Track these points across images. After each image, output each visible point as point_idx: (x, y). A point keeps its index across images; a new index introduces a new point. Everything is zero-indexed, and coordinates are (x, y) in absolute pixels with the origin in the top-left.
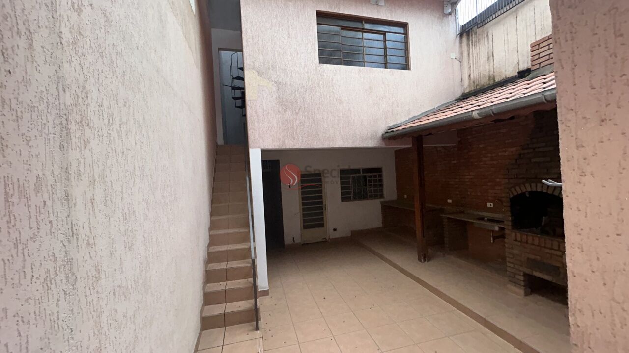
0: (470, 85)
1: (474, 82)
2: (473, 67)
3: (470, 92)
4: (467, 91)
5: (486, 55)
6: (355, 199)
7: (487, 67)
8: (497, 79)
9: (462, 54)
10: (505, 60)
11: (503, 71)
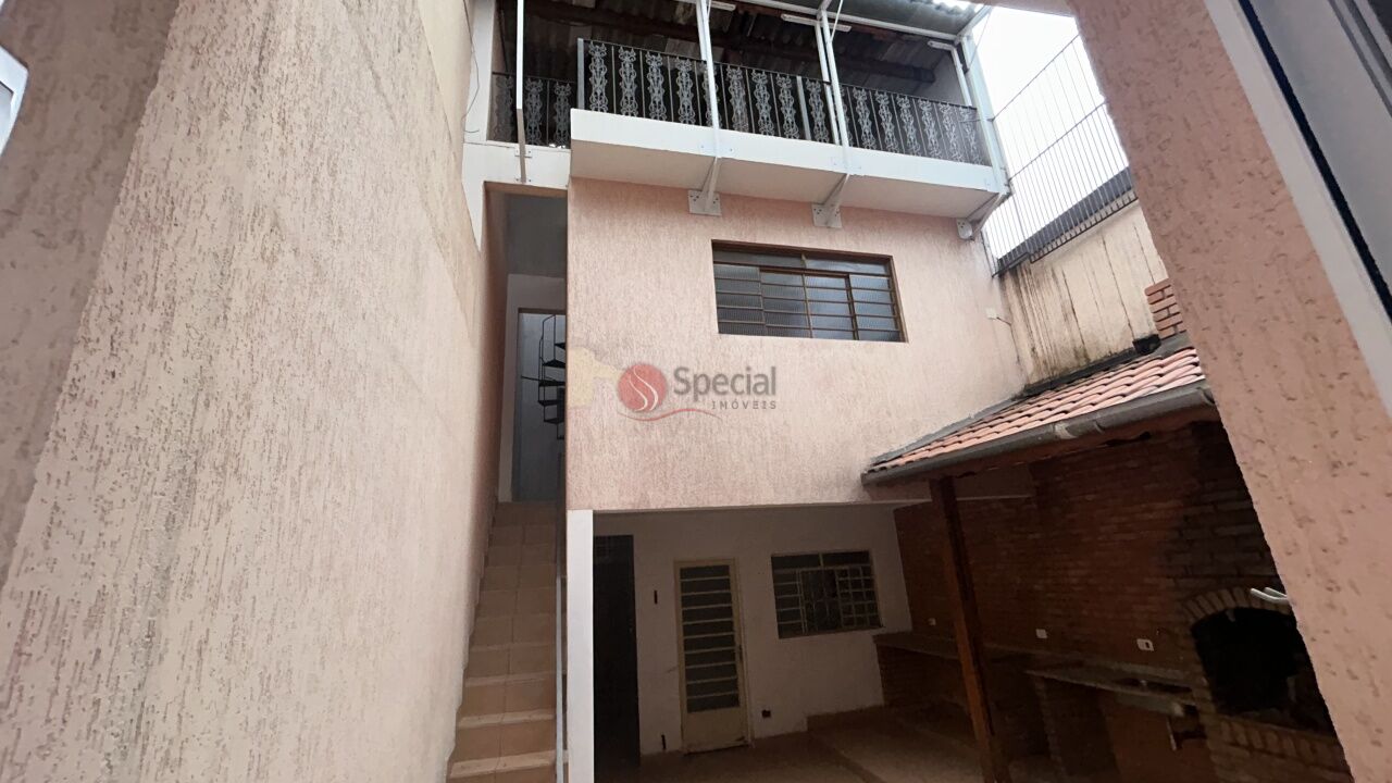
0: (1038, 369)
1: (1045, 362)
2: (1038, 333)
3: (1039, 382)
4: (1035, 380)
5: (1060, 309)
7: (1067, 333)
8: (1094, 357)
9: (1009, 308)
10: (1101, 318)
11: (1102, 339)
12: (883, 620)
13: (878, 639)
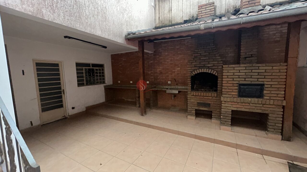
0: (159, 23)
1: (161, 22)
2: (161, 14)
4: (158, 25)
5: (168, 9)
6: (87, 84)
7: (168, 15)
8: (173, 23)
9: (155, 5)
10: (177, 14)
11: (176, 19)
12: (106, 82)
13: (105, 87)
